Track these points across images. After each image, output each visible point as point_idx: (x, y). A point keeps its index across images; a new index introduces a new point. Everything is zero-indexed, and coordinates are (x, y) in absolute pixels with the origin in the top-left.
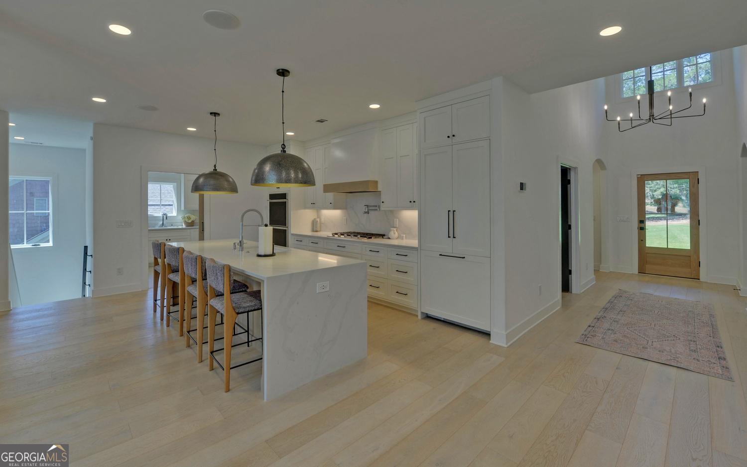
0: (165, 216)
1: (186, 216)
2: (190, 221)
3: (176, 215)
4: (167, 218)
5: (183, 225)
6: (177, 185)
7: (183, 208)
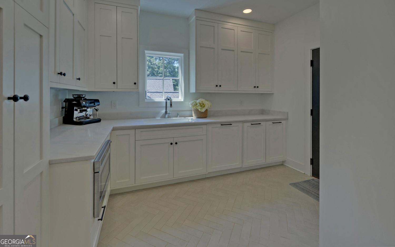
0: (168, 101)
1: (198, 101)
2: (203, 110)
3: (182, 100)
4: (171, 105)
5: (193, 115)
6: (185, 56)
7: (193, 90)
